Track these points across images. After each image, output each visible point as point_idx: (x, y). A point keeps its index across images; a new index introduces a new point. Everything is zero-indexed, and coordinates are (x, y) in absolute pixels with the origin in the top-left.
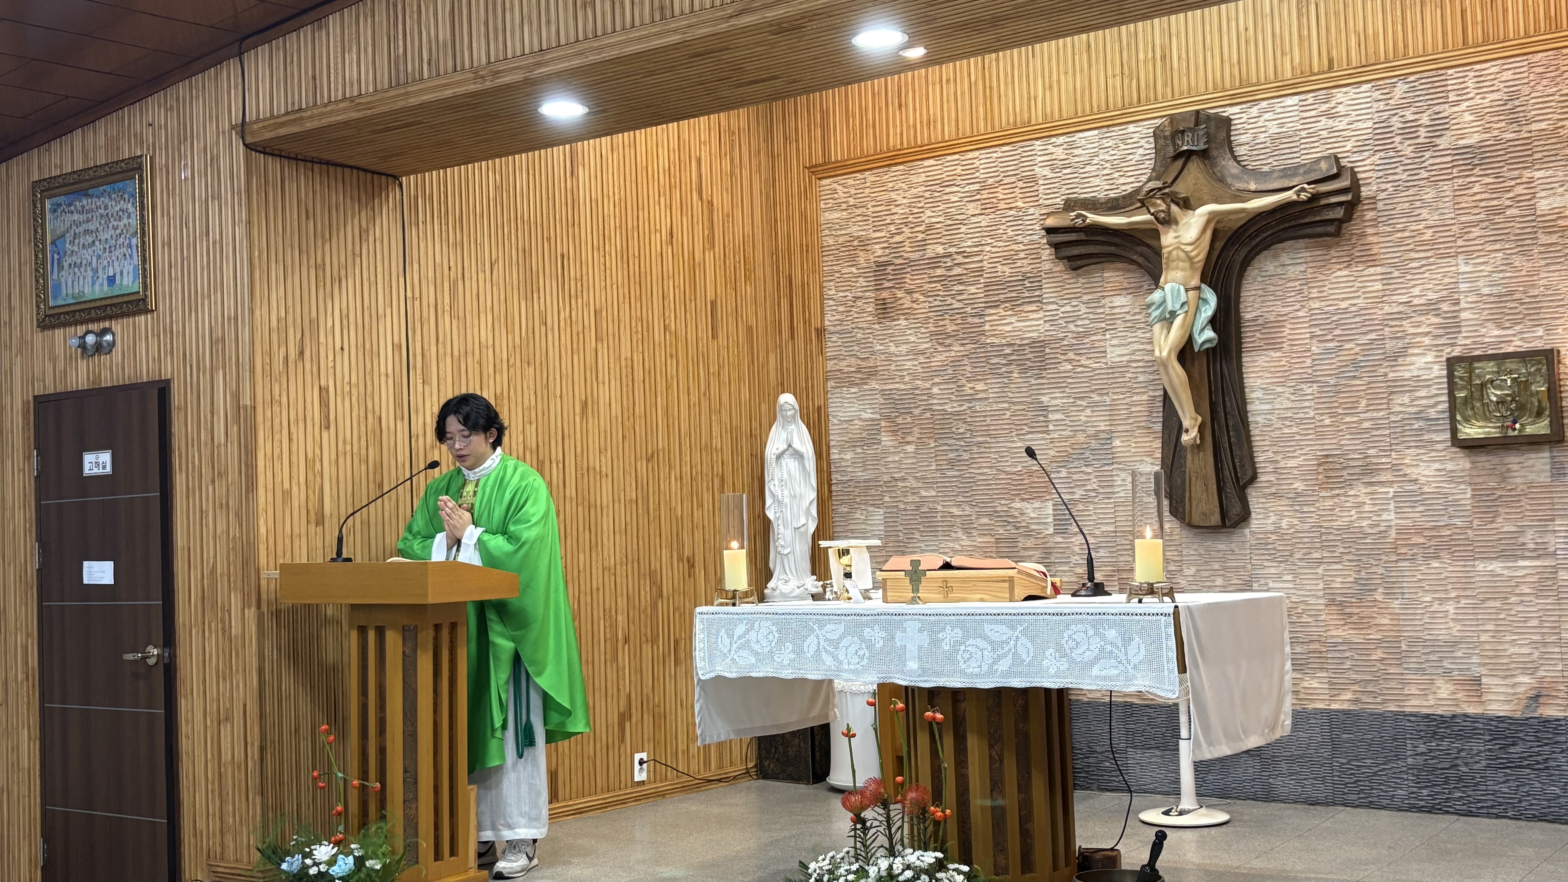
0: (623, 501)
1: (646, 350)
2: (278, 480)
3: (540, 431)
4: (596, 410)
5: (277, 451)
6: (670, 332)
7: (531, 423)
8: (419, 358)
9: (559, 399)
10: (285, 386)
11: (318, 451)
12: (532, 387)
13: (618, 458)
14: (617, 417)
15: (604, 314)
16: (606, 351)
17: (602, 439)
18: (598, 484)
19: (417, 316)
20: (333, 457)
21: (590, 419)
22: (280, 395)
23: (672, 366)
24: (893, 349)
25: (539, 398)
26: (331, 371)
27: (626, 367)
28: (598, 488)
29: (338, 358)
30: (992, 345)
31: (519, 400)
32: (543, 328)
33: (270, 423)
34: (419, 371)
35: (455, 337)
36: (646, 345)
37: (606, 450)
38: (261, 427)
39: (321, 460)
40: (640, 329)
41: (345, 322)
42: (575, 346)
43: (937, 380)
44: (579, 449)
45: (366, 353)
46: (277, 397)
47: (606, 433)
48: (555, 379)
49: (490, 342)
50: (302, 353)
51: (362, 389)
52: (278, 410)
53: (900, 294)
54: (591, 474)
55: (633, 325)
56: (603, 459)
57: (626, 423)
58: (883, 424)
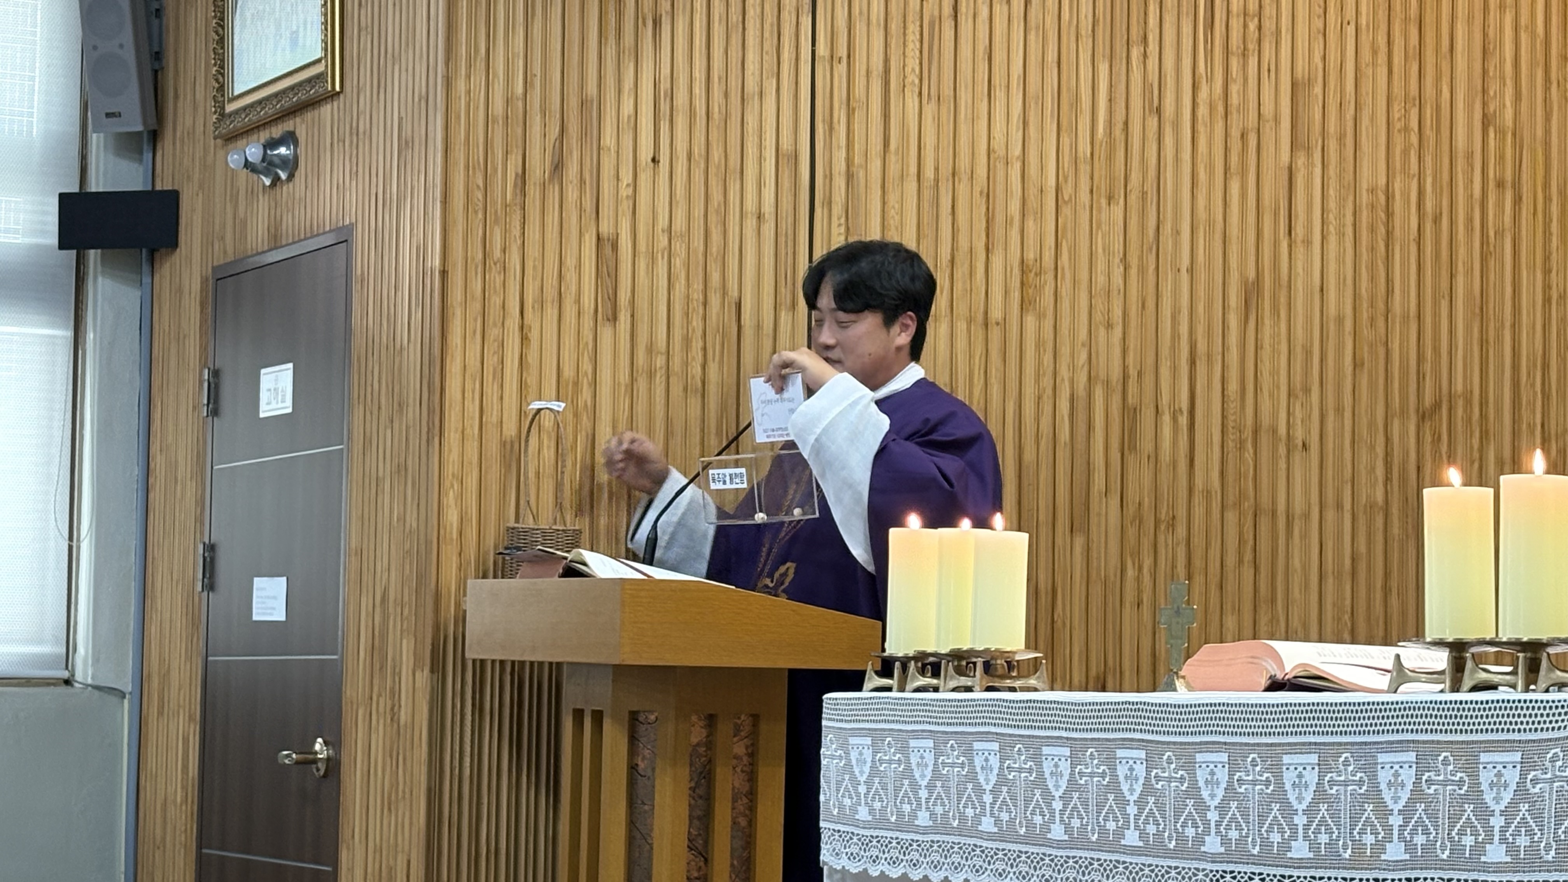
0: (1347, 506)
1: (1429, 172)
2: (492, 417)
3: (1132, 343)
4: (1283, 300)
5: (491, 361)
6: (1501, 133)
7: (1109, 326)
8: (840, 183)
9: (1185, 277)
10: (517, 232)
11: (587, 366)
12: (1118, 247)
13: (1339, 410)
14: (1340, 320)
15: (1318, 90)
16: (1318, 171)
17: (1298, 366)
18: (1283, 465)
19: (840, 94)
20: (624, 377)
21: (1267, 322)
22: (504, 251)
23: (1500, 204)
25: (1133, 272)
26: (626, 206)
27: (1373, 207)
28: (1282, 475)
29: (644, 179)
31: (1084, 275)
32: (1153, 122)
33: (478, 306)
34: (838, 209)
35: (929, 140)
36: (1428, 160)
37: (1307, 390)
38: (458, 312)
39: (594, 383)
40: (1414, 124)
41: (665, 107)
42: (1234, 159)
44: (1233, 386)
45: (712, 170)
46: (497, 254)
47: (1308, 353)
48: (1177, 233)
49: (1017, 151)
50: (558, 167)
51: (698, 243)
52: (499, 280)
54: (1265, 440)
55: (1396, 114)
56: (1298, 413)
57: (1366, 332)
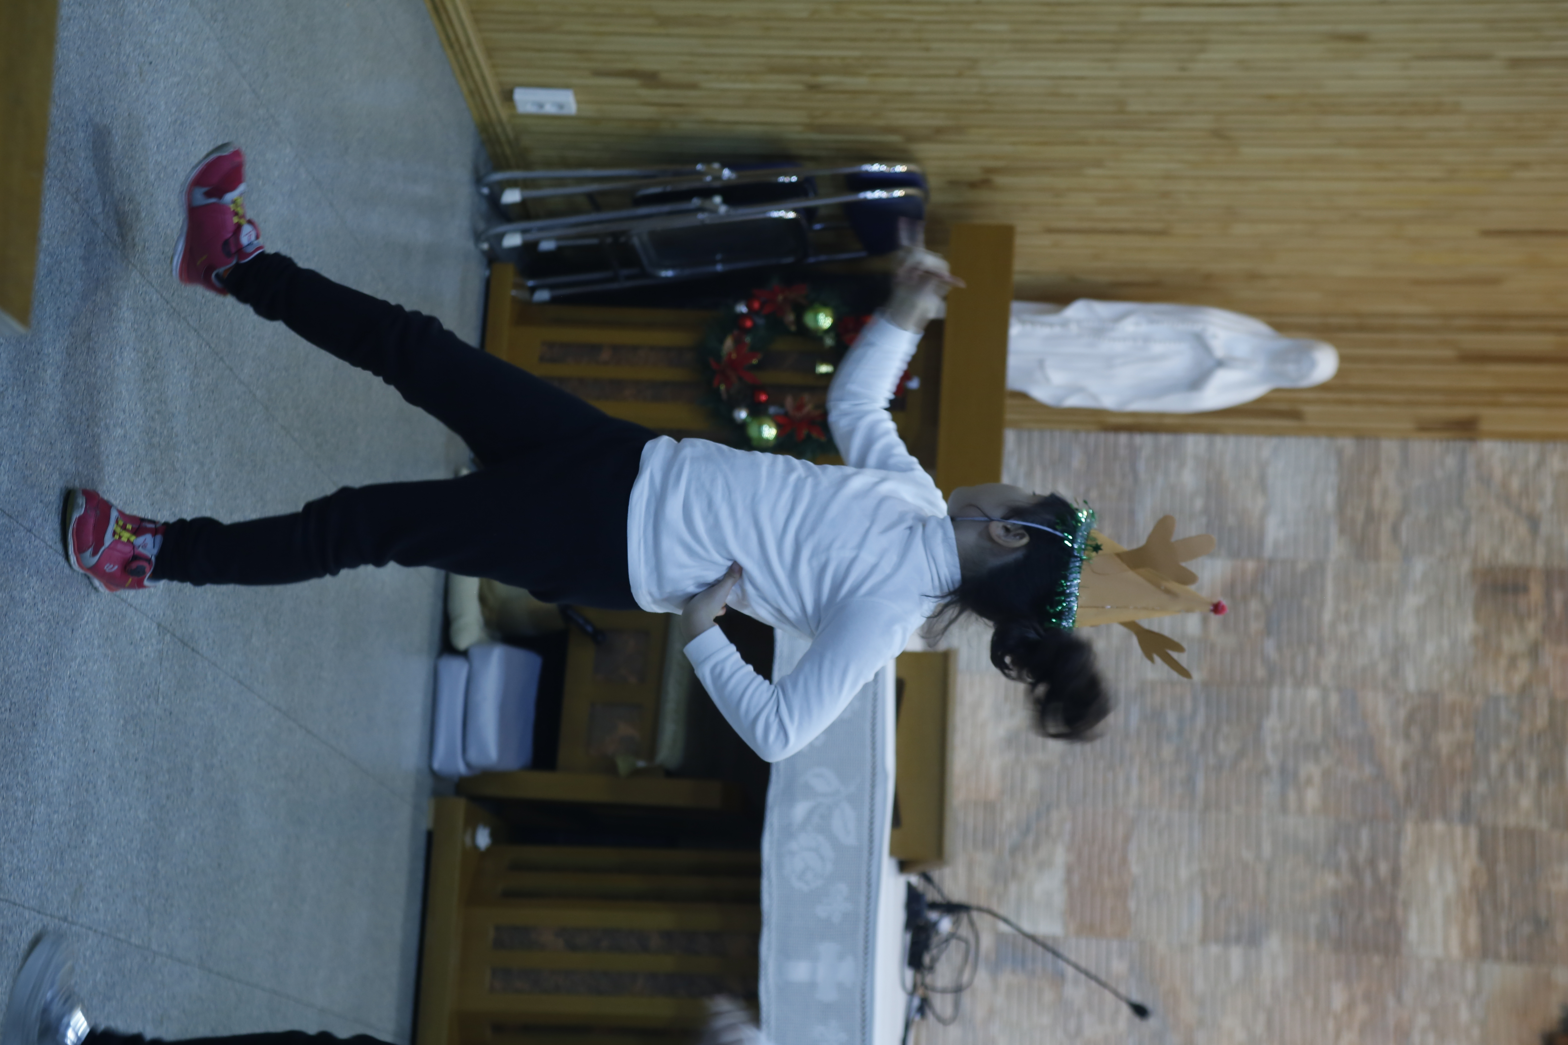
0: (1123, 92)
16: (1485, 73)
24: (1413, 600)
30: (1398, 834)
43: (1334, 699)
53: (1533, 628)
58: (1251, 566)
